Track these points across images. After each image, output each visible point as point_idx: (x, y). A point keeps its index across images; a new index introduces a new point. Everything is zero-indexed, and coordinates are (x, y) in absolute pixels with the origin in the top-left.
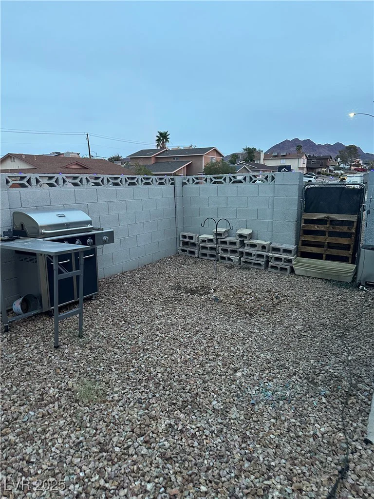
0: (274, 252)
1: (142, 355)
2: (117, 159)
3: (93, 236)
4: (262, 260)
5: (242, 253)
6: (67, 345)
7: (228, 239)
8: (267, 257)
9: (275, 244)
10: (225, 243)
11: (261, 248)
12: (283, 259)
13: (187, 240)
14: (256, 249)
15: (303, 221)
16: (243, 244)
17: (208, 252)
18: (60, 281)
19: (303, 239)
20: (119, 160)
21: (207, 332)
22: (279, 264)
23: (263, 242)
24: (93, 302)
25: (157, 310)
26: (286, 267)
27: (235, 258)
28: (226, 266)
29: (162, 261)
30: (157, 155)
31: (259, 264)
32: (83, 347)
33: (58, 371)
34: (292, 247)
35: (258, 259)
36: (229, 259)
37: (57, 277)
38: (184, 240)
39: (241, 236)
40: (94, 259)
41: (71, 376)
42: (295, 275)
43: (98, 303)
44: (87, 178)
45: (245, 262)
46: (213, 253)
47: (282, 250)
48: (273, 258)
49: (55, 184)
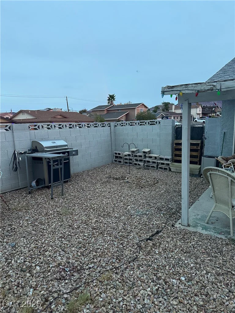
0: (160, 160)
1: (89, 201)
2: (84, 111)
3: (68, 152)
4: (155, 164)
5: (145, 161)
6: (57, 198)
7: (138, 154)
8: (157, 163)
9: (161, 156)
10: (136, 156)
11: (154, 159)
12: (165, 164)
13: (117, 155)
14: (152, 159)
15: (174, 144)
16: (145, 157)
17: (128, 161)
18: (54, 170)
19: (175, 153)
20: (86, 112)
21: (119, 194)
22: (163, 166)
23: (156, 155)
24: (68, 183)
25: (98, 186)
26: (167, 168)
27: (142, 164)
28: (137, 168)
29: (104, 166)
30: (108, 109)
31: (154, 167)
32: (63, 199)
33: (53, 206)
34: (169, 157)
35: (153, 164)
36: (139, 165)
37: (52, 168)
38: (116, 155)
39: (144, 152)
40: (69, 163)
41: (58, 208)
42: (172, 172)
43: (71, 183)
44: (65, 125)
45: (147, 166)
46: (131, 161)
47: (164, 159)
48: (160, 163)
49: (51, 128)
